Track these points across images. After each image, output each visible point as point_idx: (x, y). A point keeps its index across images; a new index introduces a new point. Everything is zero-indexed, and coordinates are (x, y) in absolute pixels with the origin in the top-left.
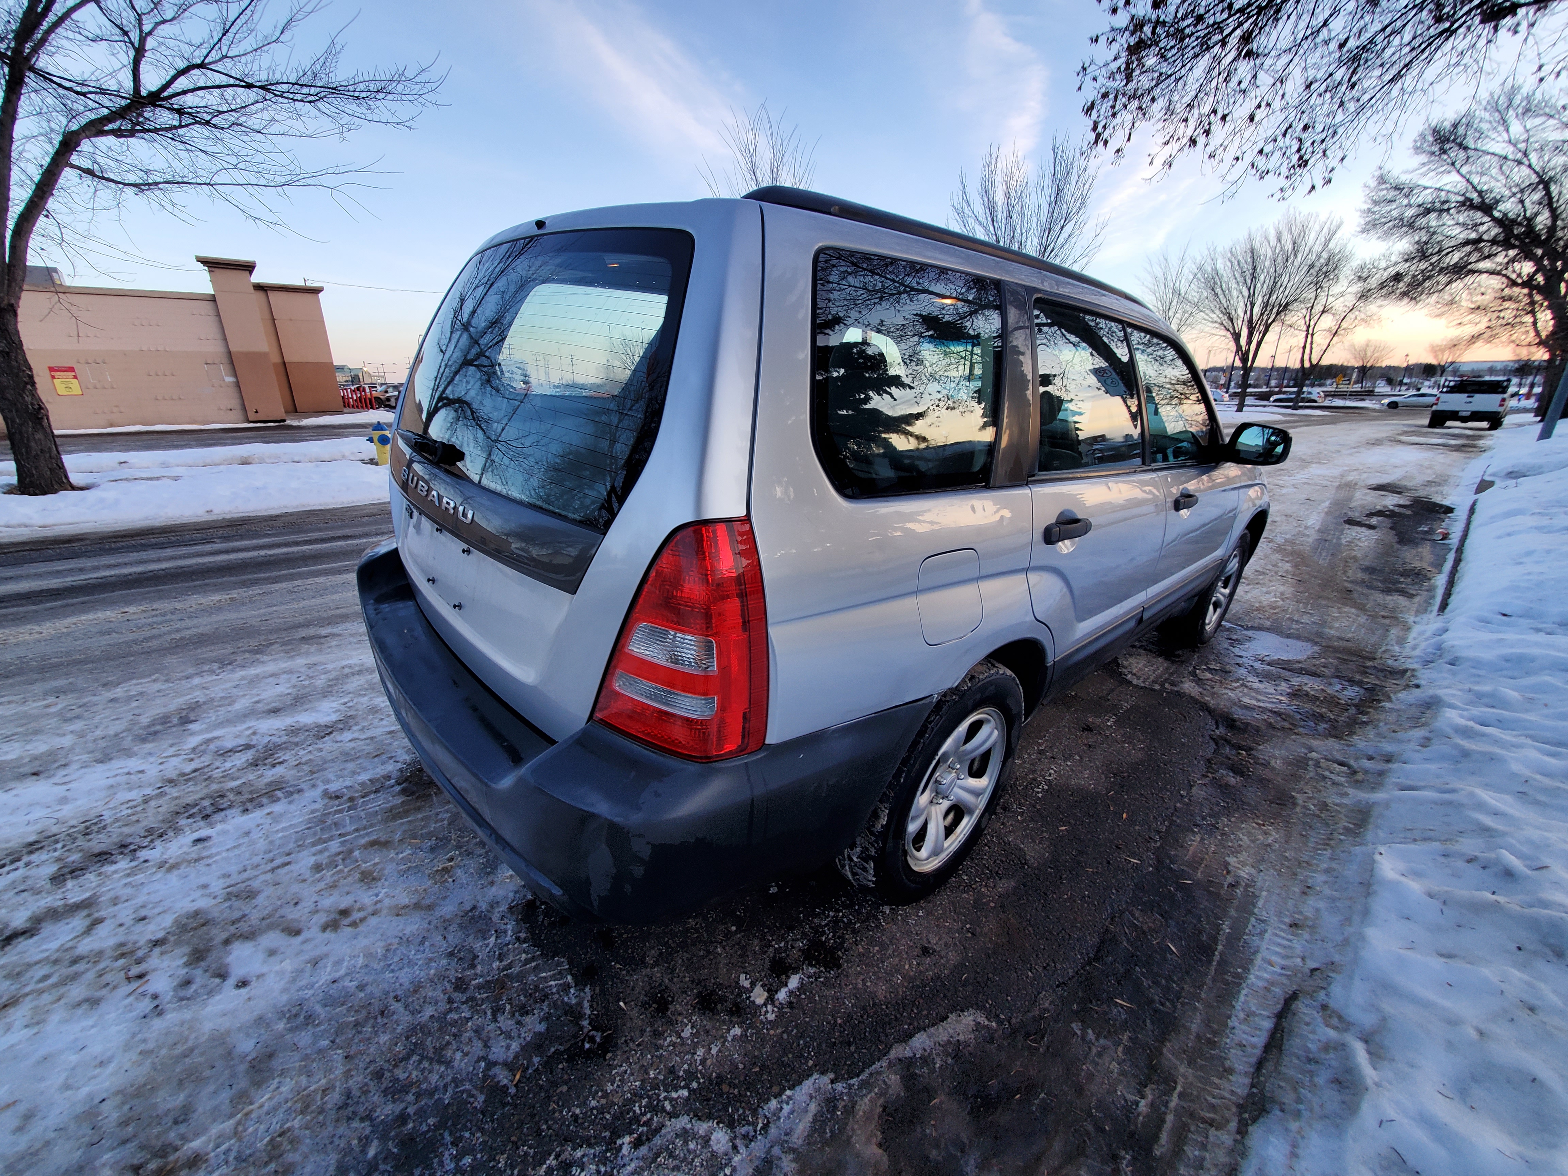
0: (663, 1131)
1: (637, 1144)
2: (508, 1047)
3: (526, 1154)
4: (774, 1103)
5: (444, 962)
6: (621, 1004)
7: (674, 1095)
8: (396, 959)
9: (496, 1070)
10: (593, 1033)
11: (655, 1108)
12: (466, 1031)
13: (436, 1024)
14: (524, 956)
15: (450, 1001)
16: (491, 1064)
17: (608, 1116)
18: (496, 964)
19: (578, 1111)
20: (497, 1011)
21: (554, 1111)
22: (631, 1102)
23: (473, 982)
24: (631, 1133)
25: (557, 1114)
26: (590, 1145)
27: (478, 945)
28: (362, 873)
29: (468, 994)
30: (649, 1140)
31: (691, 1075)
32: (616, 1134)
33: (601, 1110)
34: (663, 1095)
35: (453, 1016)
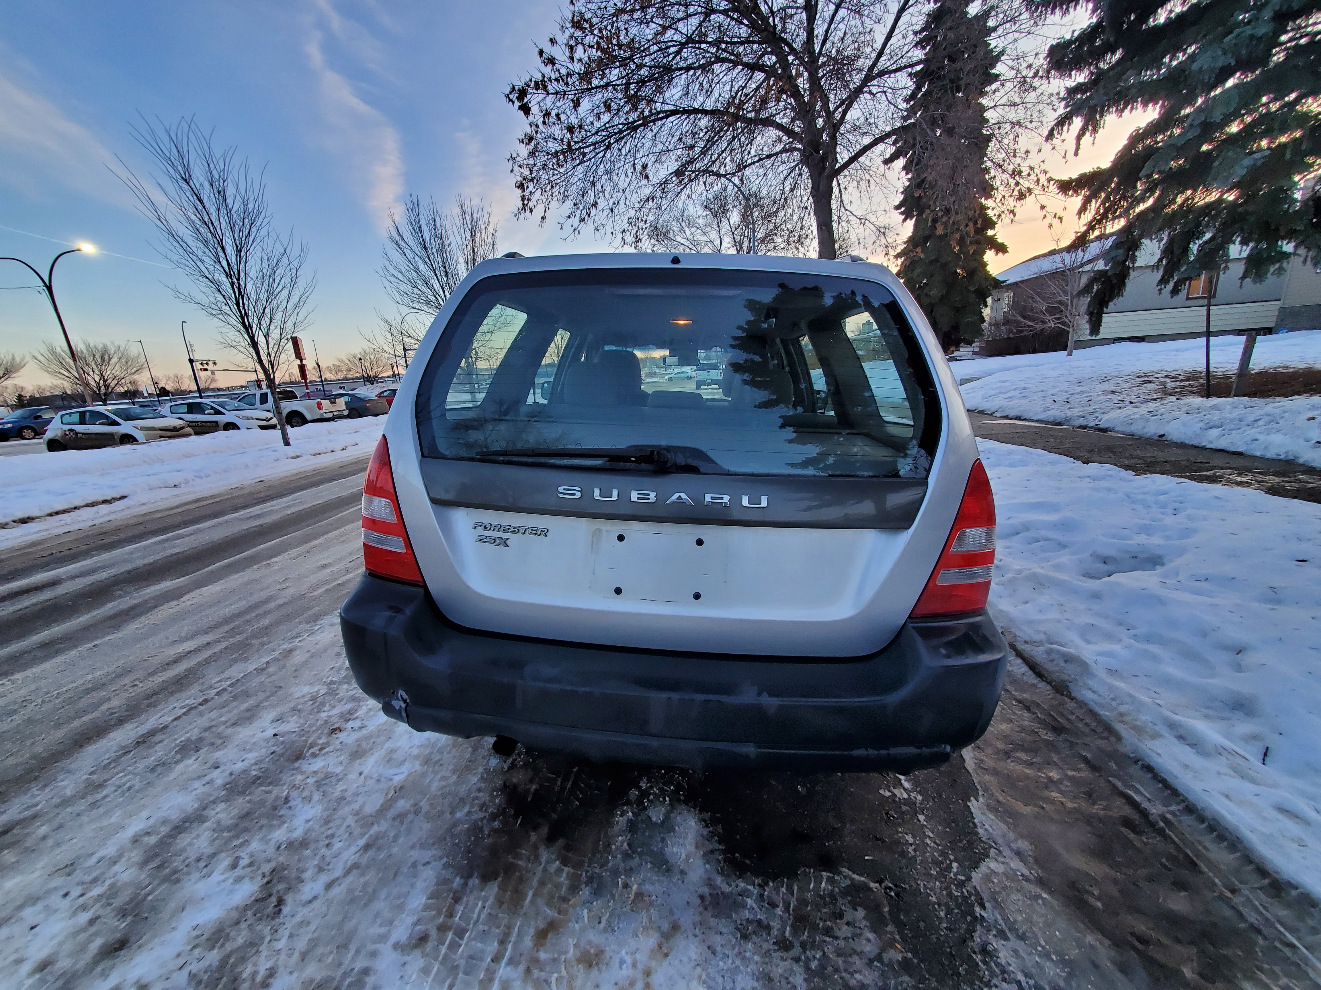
0: (978, 888)
1: (983, 907)
2: (869, 940)
3: (966, 970)
4: (980, 831)
5: (750, 946)
6: (867, 858)
7: (955, 870)
8: (720, 980)
9: (886, 957)
10: (883, 885)
11: (961, 885)
12: (837, 962)
13: (816, 980)
14: (784, 889)
15: (797, 960)
16: (879, 958)
17: (956, 911)
18: (779, 911)
19: (945, 925)
20: (828, 931)
21: (938, 939)
22: (950, 894)
23: (787, 934)
24: (973, 905)
25: (942, 938)
26: (974, 931)
27: (747, 914)
28: (579, 961)
29: (797, 944)
30: (982, 899)
31: (944, 854)
32: (972, 914)
33: (949, 911)
34: (952, 875)
35: (814, 965)
